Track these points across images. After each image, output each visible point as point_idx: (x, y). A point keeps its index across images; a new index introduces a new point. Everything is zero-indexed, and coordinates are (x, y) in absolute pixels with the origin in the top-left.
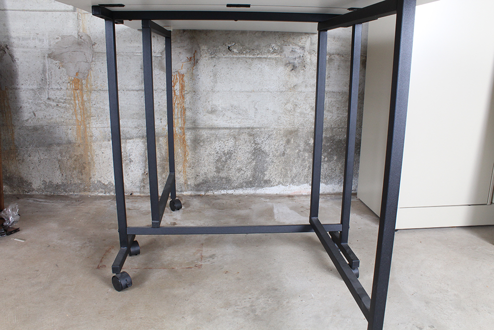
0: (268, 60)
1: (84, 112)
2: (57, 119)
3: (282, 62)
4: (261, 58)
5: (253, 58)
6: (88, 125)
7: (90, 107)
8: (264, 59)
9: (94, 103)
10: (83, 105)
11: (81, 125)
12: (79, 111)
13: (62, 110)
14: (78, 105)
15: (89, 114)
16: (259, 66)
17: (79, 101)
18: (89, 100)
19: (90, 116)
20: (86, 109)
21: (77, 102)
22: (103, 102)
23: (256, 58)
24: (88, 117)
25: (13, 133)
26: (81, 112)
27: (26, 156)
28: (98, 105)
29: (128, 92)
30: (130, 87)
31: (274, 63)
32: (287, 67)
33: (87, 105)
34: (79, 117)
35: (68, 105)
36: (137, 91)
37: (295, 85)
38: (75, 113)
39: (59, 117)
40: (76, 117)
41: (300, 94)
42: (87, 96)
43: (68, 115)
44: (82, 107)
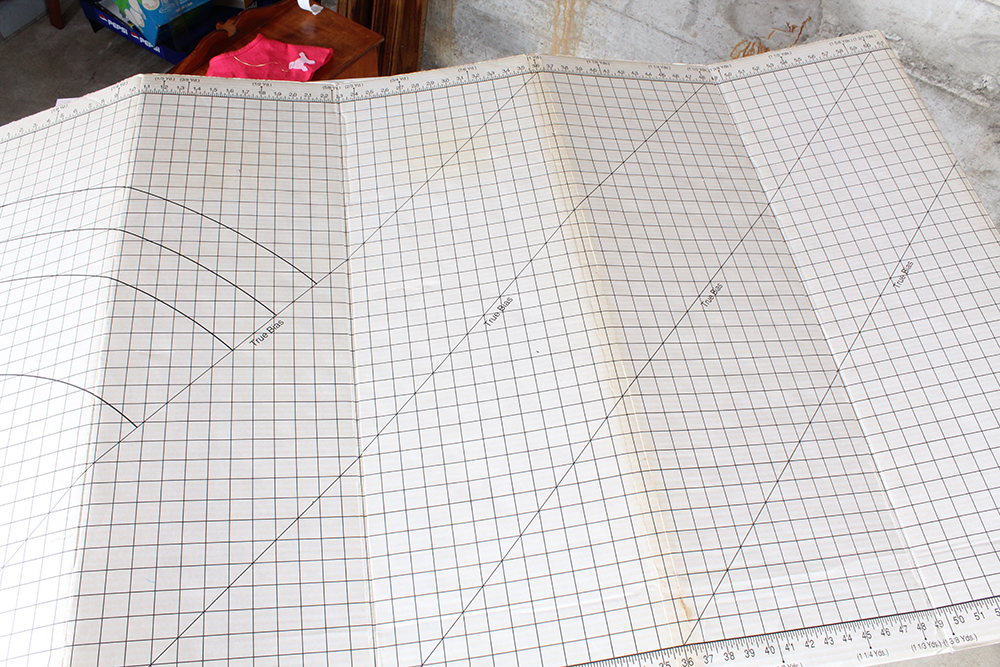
0: (956, 101)
1: (569, 28)
2: (524, 19)
3: (988, 118)
4: (944, 90)
5: (925, 84)
6: (572, 51)
7: (582, 24)
8: (949, 97)
9: (590, 21)
10: (571, 17)
11: (560, 45)
12: (562, 23)
13: (535, 9)
14: (562, 13)
15: (578, 34)
16: (932, 103)
17: (565, 7)
18: (583, 14)
19: (579, 39)
20: (575, 26)
21: (562, 7)
22: (606, 28)
23: (931, 86)
24: (574, 38)
25: (453, 9)
26: (565, 25)
27: (466, 49)
28: (596, 28)
29: (655, 31)
30: (660, 25)
31: (968, 112)
32: (993, 131)
33: (577, 19)
34: (560, 32)
35: (545, 6)
36: (672, 37)
37: (990, 171)
38: (555, 22)
39: (528, 17)
40: (555, 29)
41: (991, 190)
42: (581, 6)
43: (542, 20)
44: (568, 19)
